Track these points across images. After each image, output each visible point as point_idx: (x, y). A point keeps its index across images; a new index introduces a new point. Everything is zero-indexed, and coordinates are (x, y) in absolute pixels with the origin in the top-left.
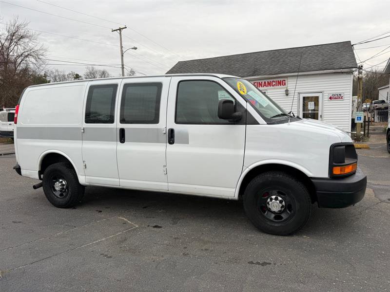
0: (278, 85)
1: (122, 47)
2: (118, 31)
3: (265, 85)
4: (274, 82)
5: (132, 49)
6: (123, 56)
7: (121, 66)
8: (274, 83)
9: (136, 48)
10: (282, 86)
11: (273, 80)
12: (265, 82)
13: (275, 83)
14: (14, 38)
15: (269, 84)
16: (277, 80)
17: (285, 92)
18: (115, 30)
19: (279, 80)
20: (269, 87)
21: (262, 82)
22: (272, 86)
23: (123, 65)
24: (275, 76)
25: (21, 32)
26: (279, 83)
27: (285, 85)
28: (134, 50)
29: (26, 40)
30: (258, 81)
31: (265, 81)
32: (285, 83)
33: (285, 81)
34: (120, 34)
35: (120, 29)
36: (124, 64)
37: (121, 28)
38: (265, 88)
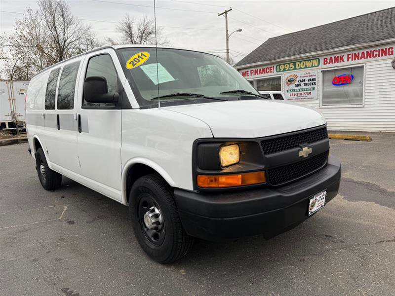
0: (382, 56)
1: (227, 31)
2: (224, 14)
3: (363, 56)
4: (376, 51)
5: (237, 31)
6: (228, 40)
7: (226, 51)
8: (375, 53)
9: (240, 30)
10: (388, 56)
11: (375, 49)
12: (363, 53)
13: (377, 53)
14: (144, 34)
15: (369, 55)
16: (381, 48)
17: (391, 65)
18: (221, 14)
19: (384, 48)
20: (369, 59)
21: (359, 53)
22: (374, 57)
23: (228, 50)
24: (376, 43)
25: (150, 29)
26: (384, 52)
27: (392, 54)
28: (239, 32)
29: (153, 36)
30: (353, 52)
31: (363, 51)
32: (392, 52)
33: (392, 48)
34: (226, 17)
35: (226, 12)
36: (229, 48)
37: (227, 10)
38: (363, 60)
